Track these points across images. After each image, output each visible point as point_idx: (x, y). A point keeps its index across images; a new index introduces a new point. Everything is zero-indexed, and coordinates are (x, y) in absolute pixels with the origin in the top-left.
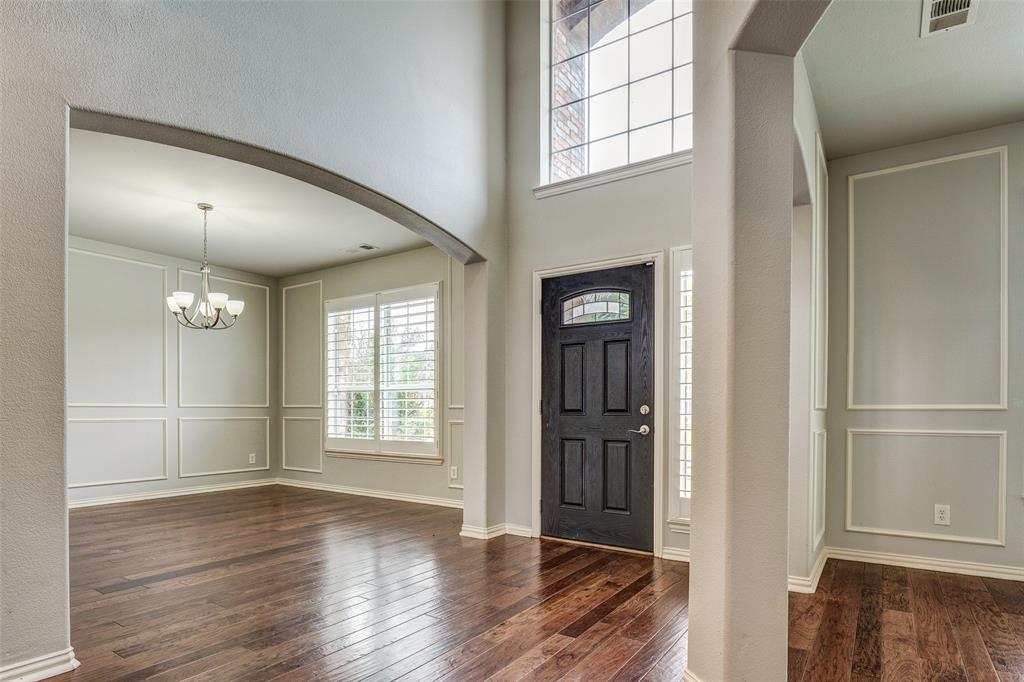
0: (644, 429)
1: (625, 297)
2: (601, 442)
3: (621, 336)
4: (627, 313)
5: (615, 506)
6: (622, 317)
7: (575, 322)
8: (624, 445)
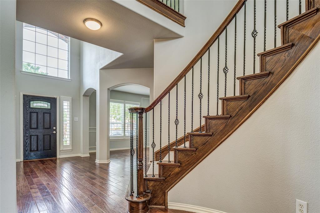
0: (54, 132)
1: (49, 104)
2: (43, 136)
3: (48, 112)
4: (50, 107)
5: (46, 149)
6: (48, 108)
7: (34, 107)
8: (49, 136)
